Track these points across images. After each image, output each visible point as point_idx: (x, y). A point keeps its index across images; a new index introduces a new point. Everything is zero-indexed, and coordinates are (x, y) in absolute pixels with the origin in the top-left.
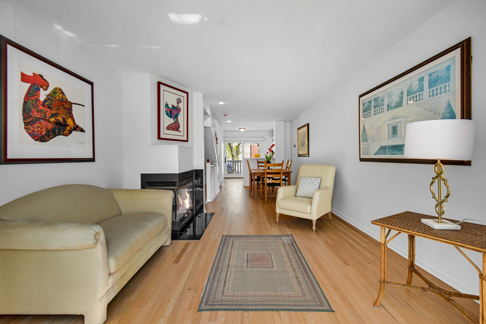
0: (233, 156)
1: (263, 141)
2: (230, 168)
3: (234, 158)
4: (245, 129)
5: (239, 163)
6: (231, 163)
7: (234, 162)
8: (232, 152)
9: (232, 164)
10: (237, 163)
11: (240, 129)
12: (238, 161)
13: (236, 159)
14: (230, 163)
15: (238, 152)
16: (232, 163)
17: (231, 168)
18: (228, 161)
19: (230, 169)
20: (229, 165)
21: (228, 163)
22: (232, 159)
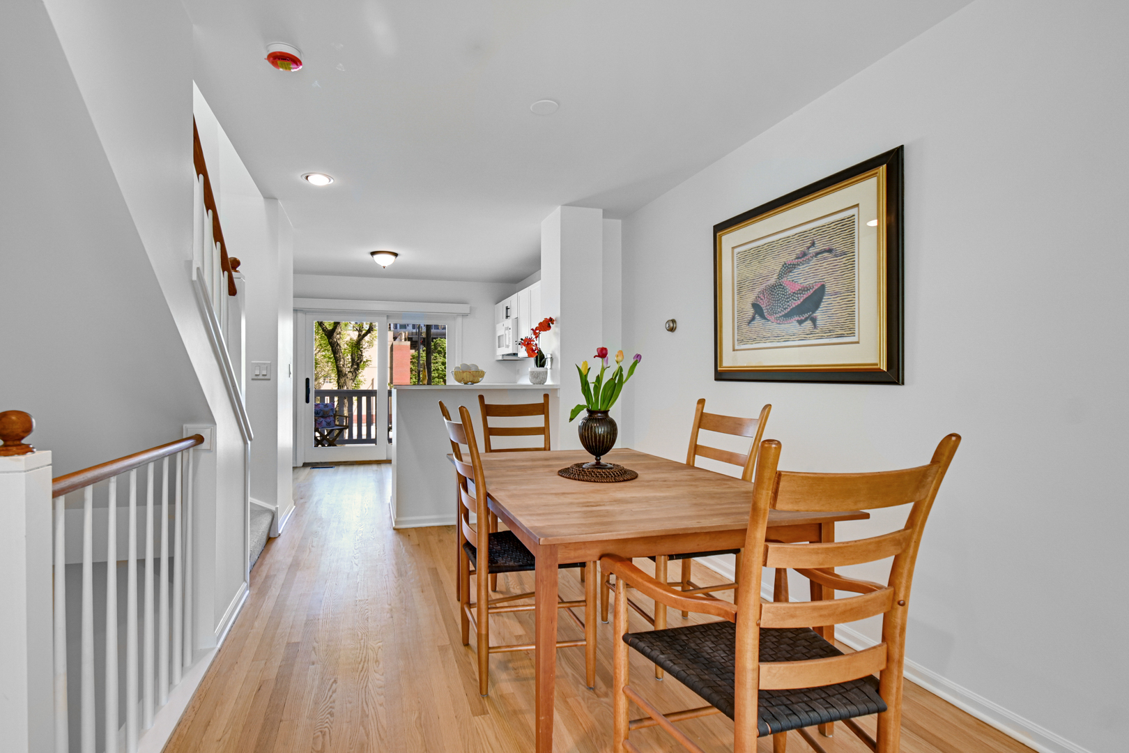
0: (340, 374)
1: (464, 315)
2: (328, 420)
3: (342, 381)
4: (396, 255)
5: (364, 399)
6: (332, 400)
7: (346, 395)
8: (337, 360)
9: (336, 404)
10: (355, 399)
11: (376, 257)
12: (360, 394)
13: (350, 386)
14: (327, 400)
15: (357, 363)
16: (336, 399)
17: (332, 419)
18: (321, 394)
19: (329, 424)
20: (326, 409)
21: (322, 400)
22: (338, 382)
